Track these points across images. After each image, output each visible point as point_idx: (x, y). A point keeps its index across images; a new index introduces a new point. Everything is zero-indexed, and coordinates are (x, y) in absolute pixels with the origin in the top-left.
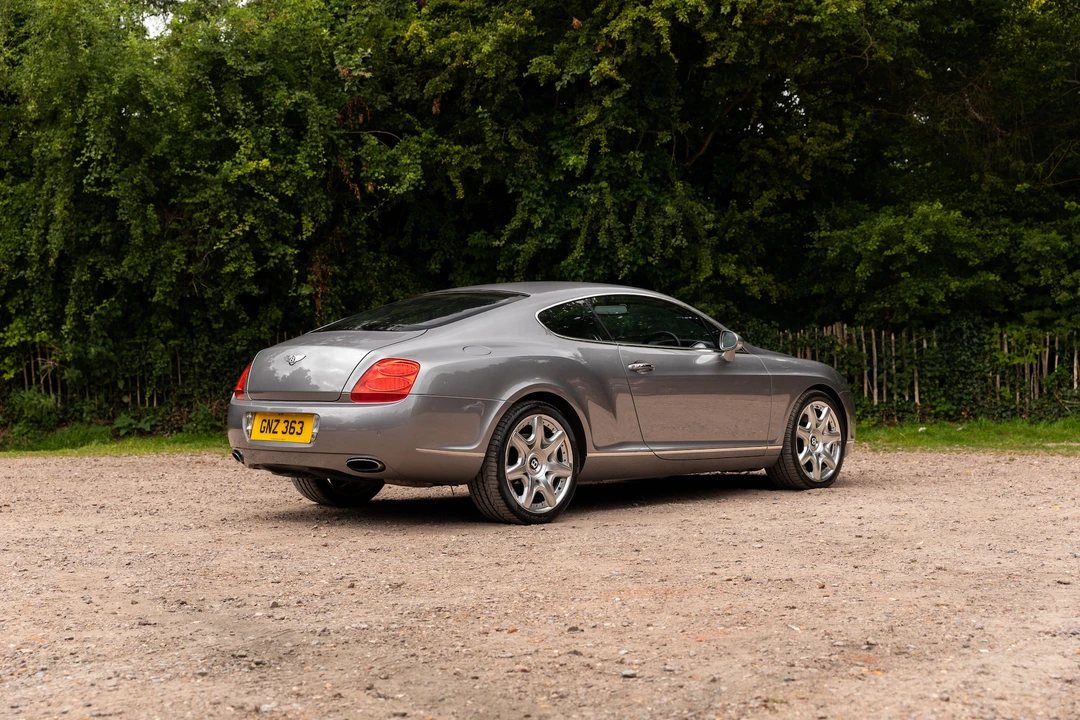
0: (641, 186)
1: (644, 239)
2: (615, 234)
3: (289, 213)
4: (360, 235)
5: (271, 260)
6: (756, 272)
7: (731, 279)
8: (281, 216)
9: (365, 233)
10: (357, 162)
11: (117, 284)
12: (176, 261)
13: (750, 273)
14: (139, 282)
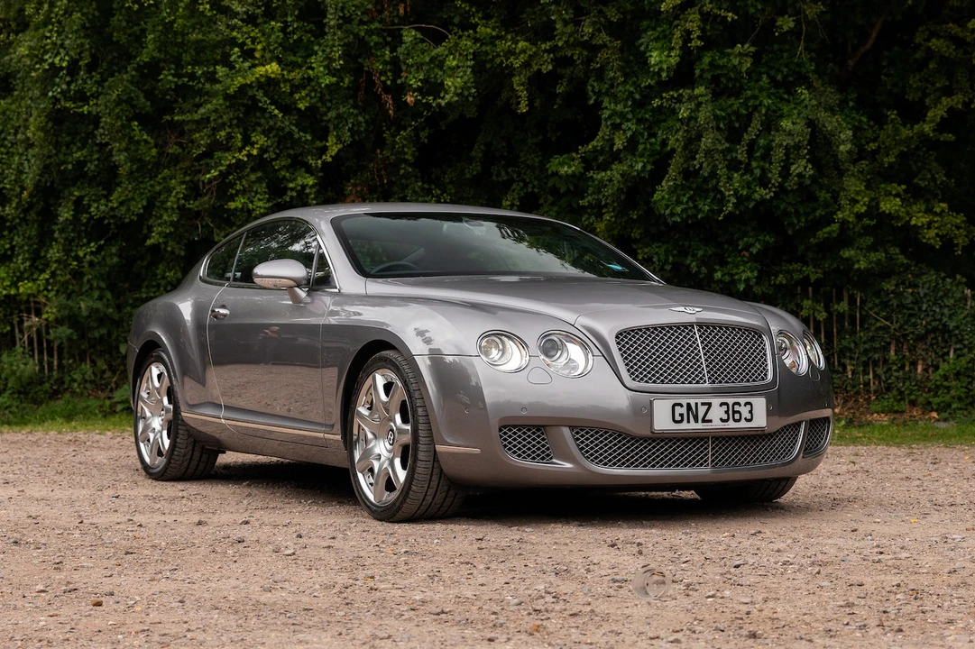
0: (756, 92)
1: (762, 163)
2: (716, 156)
3: (305, 132)
4: (406, 161)
5: (289, 193)
6: (938, 210)
7: (898, 218)
8: (296, 136)
9: (410, 158)
10: (396, 66)
11: (109, 224)
12: (174, 194)
13: (929, 211)
14: (132, 221)
